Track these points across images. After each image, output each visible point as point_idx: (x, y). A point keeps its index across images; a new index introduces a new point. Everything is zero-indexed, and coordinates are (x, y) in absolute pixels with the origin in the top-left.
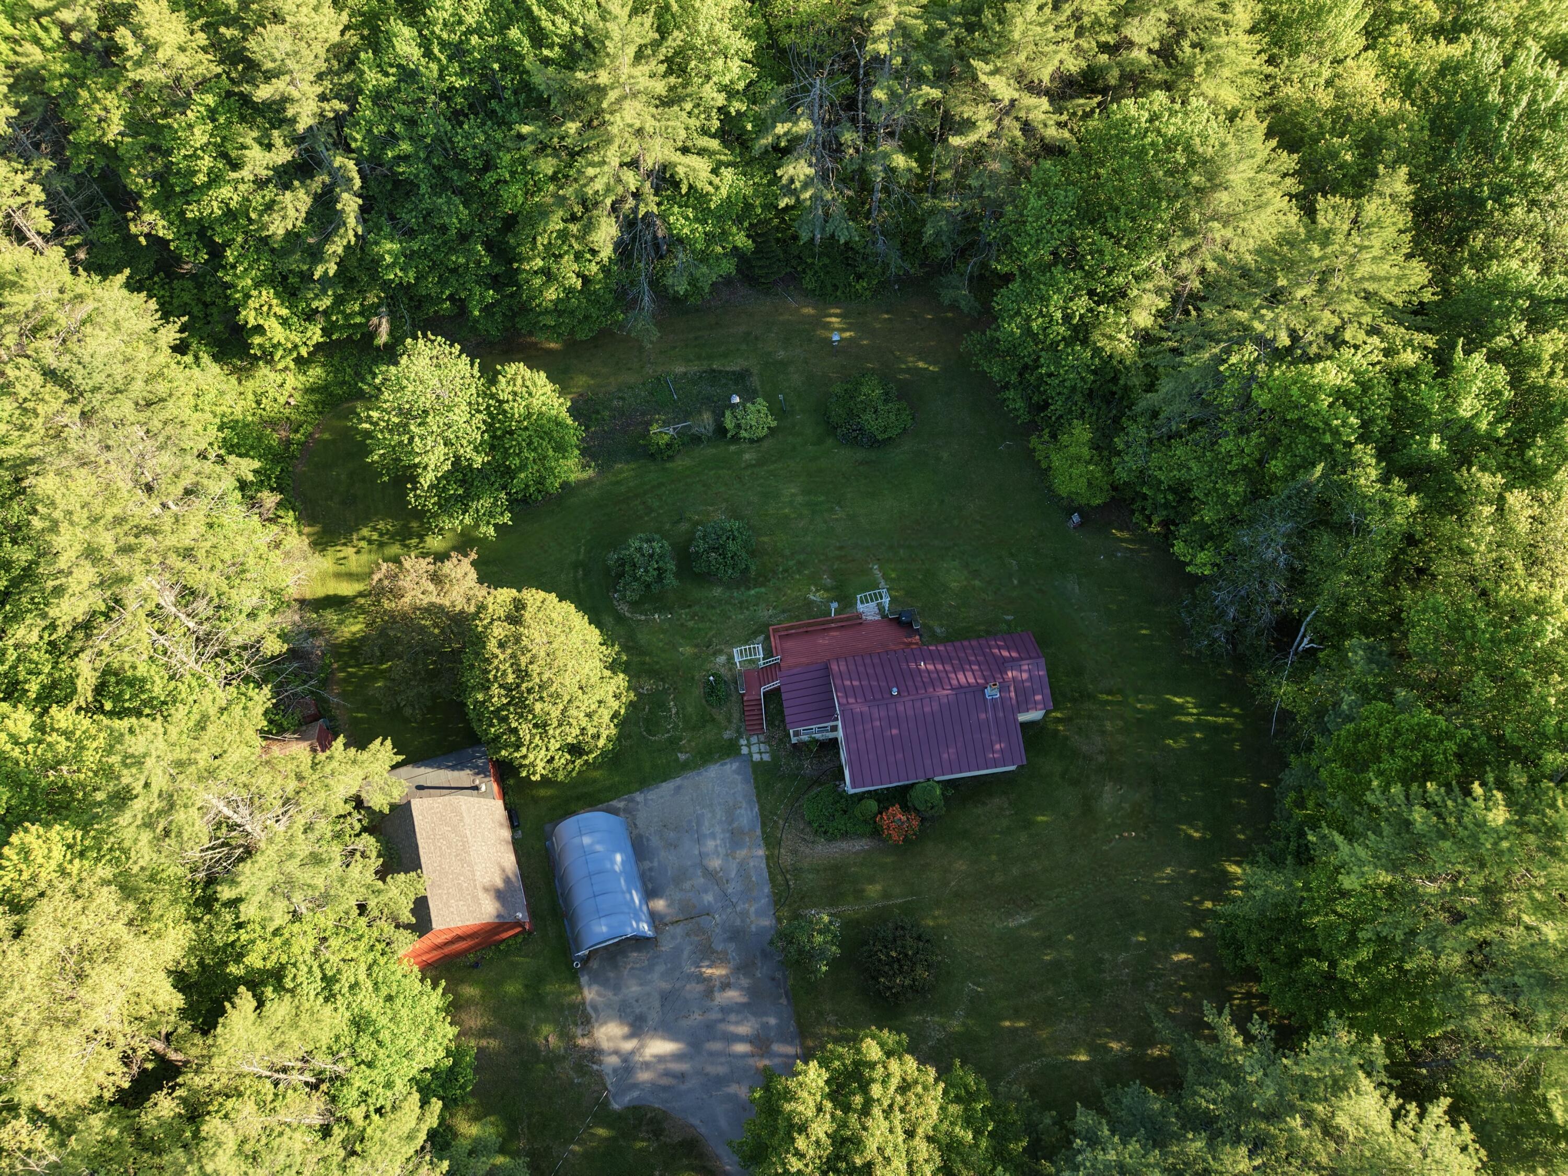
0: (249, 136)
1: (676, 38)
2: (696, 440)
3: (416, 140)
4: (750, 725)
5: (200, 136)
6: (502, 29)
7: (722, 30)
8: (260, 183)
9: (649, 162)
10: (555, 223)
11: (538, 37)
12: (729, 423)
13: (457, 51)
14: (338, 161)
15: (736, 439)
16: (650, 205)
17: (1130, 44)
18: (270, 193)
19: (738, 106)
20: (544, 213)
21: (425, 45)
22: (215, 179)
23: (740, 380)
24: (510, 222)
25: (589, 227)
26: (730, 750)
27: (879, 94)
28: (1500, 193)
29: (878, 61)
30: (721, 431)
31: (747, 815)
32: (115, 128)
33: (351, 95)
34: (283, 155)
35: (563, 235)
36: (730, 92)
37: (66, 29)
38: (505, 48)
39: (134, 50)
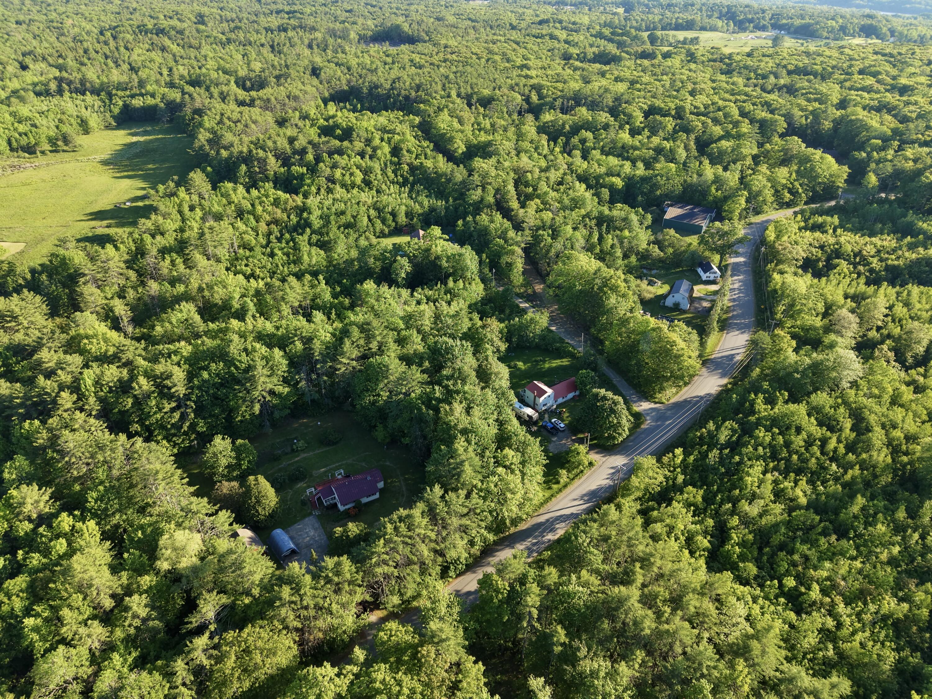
0: (165, 402)
1: (271, 363)
2: (287, 454)
3: (208, 395)
4: (314, 506)
5: (154, 403)
6: (229, 368)
7: (281, 360)
8: (166, 413)
9: (268, 389)
10: (244, 408)
11: (237, 368)
12: (295, 447)
13: (217, 375)
14: (188, 403)
15: (297, 451)
16: (268, 398)
17: (370, 349)
18: (169, 414)
19: (286, 375)
20: (239, 407)
21: (209, 374)
22: (155, 413)
23: (296, 438)
24: (231, 411)
25: (253, 407)
26: (311, 514)
27: (318, 366)
28: (445, 362)
29: (317, 360)
30: (293, 450)
31: (317, 525)
32: (130, 405)
33: (192, 388)
34: (174, 404)
35: (246, 411)
36: (284, 372)
37: (110, 387)
38: (230, 372)
39: (137, 387)
